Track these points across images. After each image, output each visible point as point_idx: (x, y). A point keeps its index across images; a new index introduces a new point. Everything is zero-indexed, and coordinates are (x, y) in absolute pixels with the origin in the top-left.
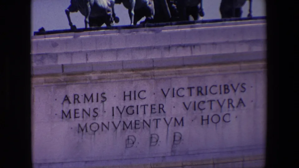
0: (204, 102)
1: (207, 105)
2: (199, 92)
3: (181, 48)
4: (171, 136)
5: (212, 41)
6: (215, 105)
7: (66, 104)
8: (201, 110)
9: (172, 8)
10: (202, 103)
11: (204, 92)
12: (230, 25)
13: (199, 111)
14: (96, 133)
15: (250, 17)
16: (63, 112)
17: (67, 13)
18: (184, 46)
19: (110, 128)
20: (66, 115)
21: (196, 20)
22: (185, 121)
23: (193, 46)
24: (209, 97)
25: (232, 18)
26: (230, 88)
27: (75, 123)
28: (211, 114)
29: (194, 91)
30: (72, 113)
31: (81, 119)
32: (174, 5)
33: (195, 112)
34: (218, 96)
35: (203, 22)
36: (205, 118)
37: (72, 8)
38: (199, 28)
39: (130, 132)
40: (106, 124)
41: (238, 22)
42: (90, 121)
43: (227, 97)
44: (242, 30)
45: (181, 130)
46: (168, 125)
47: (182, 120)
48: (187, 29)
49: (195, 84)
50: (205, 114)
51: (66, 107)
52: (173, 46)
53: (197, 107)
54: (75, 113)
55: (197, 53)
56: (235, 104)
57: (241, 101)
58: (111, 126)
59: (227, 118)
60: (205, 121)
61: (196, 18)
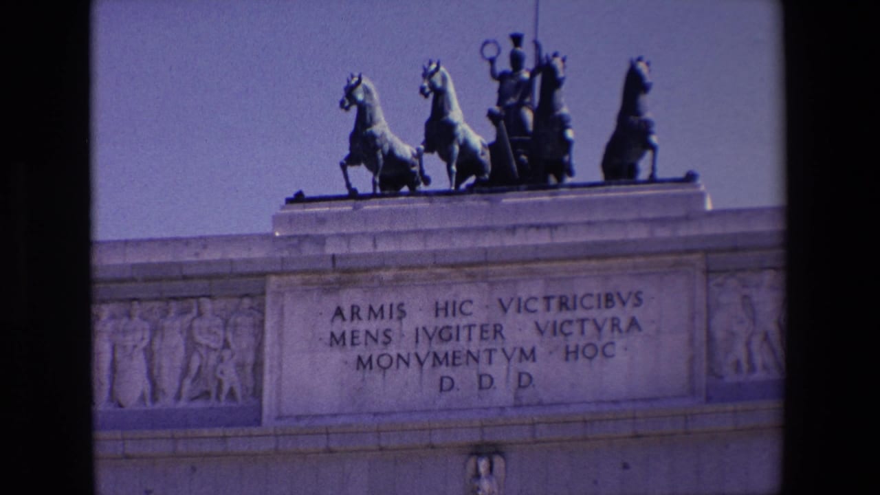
0: (570, 322)
1: (575, 328)
2: (563, 305)
3: (533, 231)
4: (513, 376)
5: (586, 219)
6: (589, 327)
7: (338, 321)
8: (566, 335)
9: (520, 163)
10: (566, 324)
11: (570, 303)
12: (618, 192)
13: (561, 337)
14: (388, 372)
15: (652, 180)
16: (332, 335)
17: (343, 167)
18: (538, 227)
19: (411, 364)
20: (337, 340)
21: (560, 184)
22: (537, 352)
23: (553, 227)
24: (580, 313)
25: (623, 180)
26: (616, 298)
27: (352, 354)
28: (582, 343)
29: (554, 303)
30: (348, 336)
31: (362, 346)
32: (524, 157)
33: (555, 339)
34: (594, 313)
35: (573, 186)
36: (572, 348)
37: (352, 160)
38: (566, 196)
39: (444, 370)
40: (404, 354)
41: (633, 186)
42: (376, 350)
43: (608, 313)
44: (638, 201)
45: (530, 367)
46: (509, 359)
47: (533, 351)
48: (544, 197)
49: (556, 290)
50: (572, 342)
51: (339, 327)
52: (520, 226)
53: (557, 329)
54: (353, 337)
55: (562, 238)
56: (624, 325)
57: (633, 323)
58: (413, 361)
59: (609, 350)
60: (570, 354)
61: (560, 179)
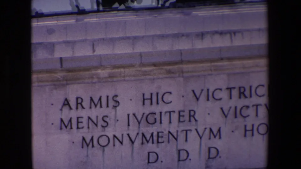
0: (248, 107)
1: (251, 112)
2: (242, 94)
3: (217, 37)
4: (204, 149)
6: (262, 110)
7: (66, 109)
8: (244, 117)
10: (245, 108)
11: (247, 93)
13: (240, 119)
14: (106, 149)
16: (62, 120)
18: (221, 33)
19: (124, 143)
20: (65, 125)
22: (223, 131)
23: (233, 33)
24: (255, 100)
27: (77, 135)
28: (257, 123)
29: (235, 93)
30: (74, 122)
31: (85, 130)
33: (236, 120)
36: (249, 127)
39: (151, 147)
40: (119, 136)
42: (97, 131)
45: (217, 143)
46: (201, 137)
47: (219, 130)
49: (236, 83)
50: (249, 122)
51: (66, 114)
52: (208, 33)
53: (238, 113)
54: (78, 122)
55: (238, 42)
58: (126, 141)
60: (248, 132)
